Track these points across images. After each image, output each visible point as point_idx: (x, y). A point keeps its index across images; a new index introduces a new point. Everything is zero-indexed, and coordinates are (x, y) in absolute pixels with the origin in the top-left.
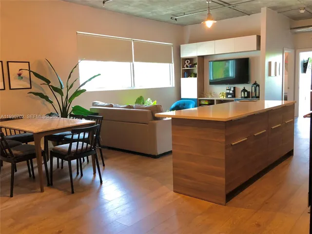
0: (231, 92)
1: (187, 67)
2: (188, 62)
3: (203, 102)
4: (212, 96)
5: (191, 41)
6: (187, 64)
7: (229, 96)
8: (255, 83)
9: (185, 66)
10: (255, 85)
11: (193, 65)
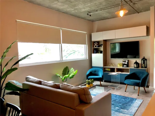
0: (126, 63)
1: (96, 46)
2: (96, 44)
3: (107, 70)
4: (113, 66)
5: (98, 31)
6: (96, 45)
7: (125, 66)
8: (144, 58)
9: (94, 46)
10: (144, 60)
11: (100, 46)
